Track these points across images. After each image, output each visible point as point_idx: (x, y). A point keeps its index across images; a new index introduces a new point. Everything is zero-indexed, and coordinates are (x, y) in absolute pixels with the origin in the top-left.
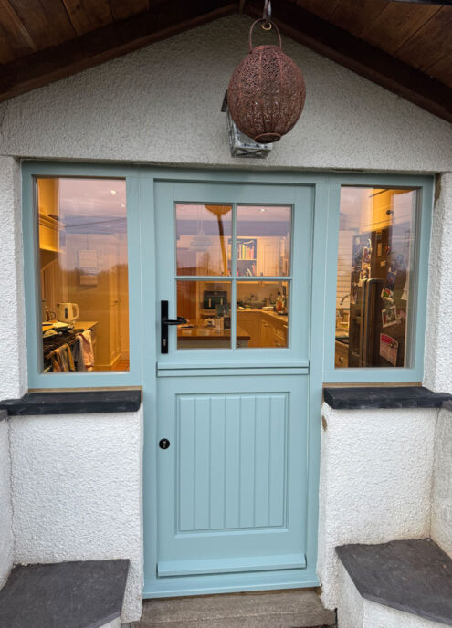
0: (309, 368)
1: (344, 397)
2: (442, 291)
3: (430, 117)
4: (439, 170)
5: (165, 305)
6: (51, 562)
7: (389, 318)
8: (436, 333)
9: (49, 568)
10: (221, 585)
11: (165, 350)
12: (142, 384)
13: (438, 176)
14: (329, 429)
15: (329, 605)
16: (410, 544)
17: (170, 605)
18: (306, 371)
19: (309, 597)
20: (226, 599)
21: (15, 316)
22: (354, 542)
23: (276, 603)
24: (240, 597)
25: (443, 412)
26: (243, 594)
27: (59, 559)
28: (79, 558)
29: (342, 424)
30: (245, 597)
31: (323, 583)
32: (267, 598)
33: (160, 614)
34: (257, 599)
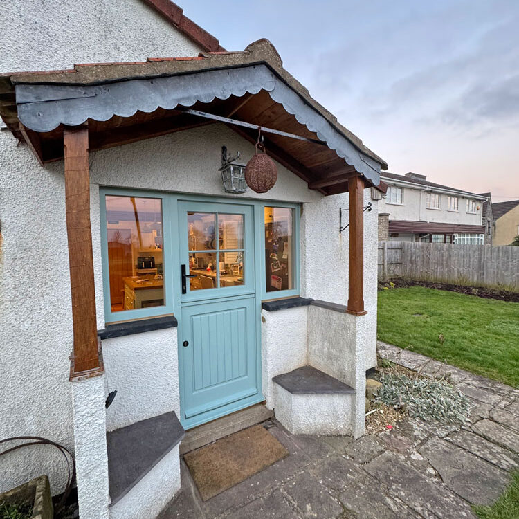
0: (255, 294)
1: (274, 306)
2: (307, 254)
3: (299, 179)
4: (303, 201)
5: (183, 267)
6: (127, 425)
7: (275, 267)
8: (305, 273)
9: (129, 428)
10: (218, 413)
11: (184, 292)
12: (174, 312)
13: (302, 204)
14: (267, 322)
15: (271, 408)
16: (302, 369)
17: (193, 432)
18: (253, 296)
19: (260, 407)
20: (222, 420)
21: (102, 279)
22: (280, 374)
23: (246, 414)
24: (228, 417)
25: (311, 306)
26: (229, 415)
27: (132, 422)
28: (144, 418)
29: (272, 318)
30: (231, 417)
31: (267, 397)
32: (241, 414)
33: (191, 437)
34: (237, 415)
